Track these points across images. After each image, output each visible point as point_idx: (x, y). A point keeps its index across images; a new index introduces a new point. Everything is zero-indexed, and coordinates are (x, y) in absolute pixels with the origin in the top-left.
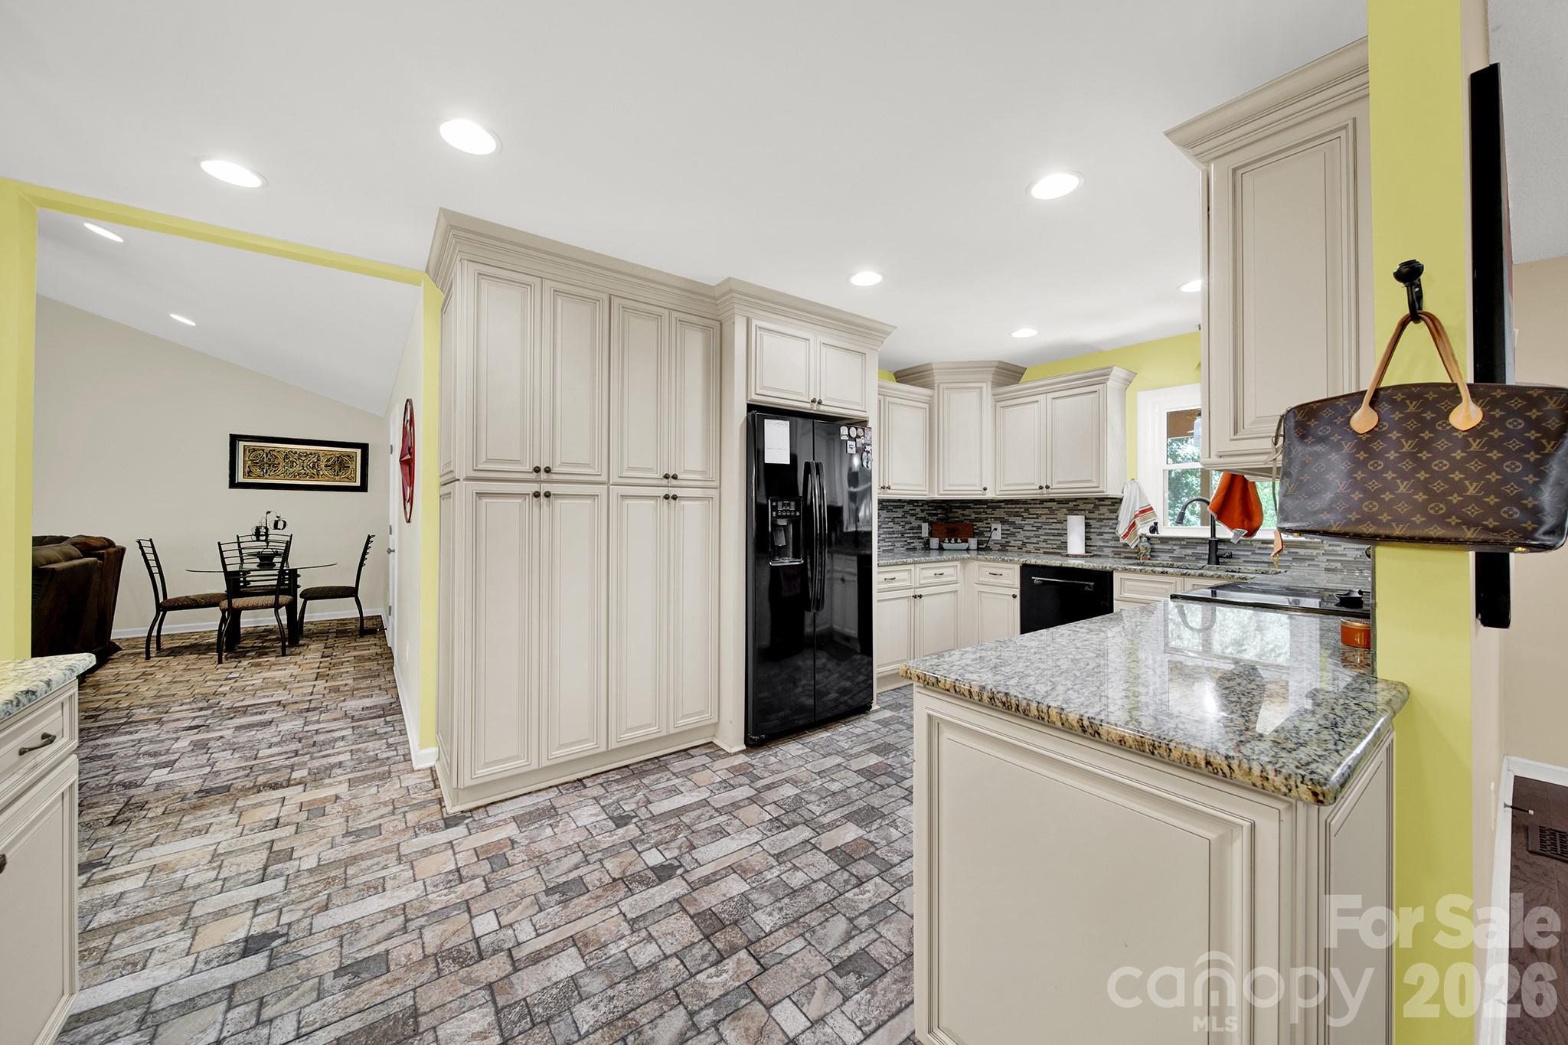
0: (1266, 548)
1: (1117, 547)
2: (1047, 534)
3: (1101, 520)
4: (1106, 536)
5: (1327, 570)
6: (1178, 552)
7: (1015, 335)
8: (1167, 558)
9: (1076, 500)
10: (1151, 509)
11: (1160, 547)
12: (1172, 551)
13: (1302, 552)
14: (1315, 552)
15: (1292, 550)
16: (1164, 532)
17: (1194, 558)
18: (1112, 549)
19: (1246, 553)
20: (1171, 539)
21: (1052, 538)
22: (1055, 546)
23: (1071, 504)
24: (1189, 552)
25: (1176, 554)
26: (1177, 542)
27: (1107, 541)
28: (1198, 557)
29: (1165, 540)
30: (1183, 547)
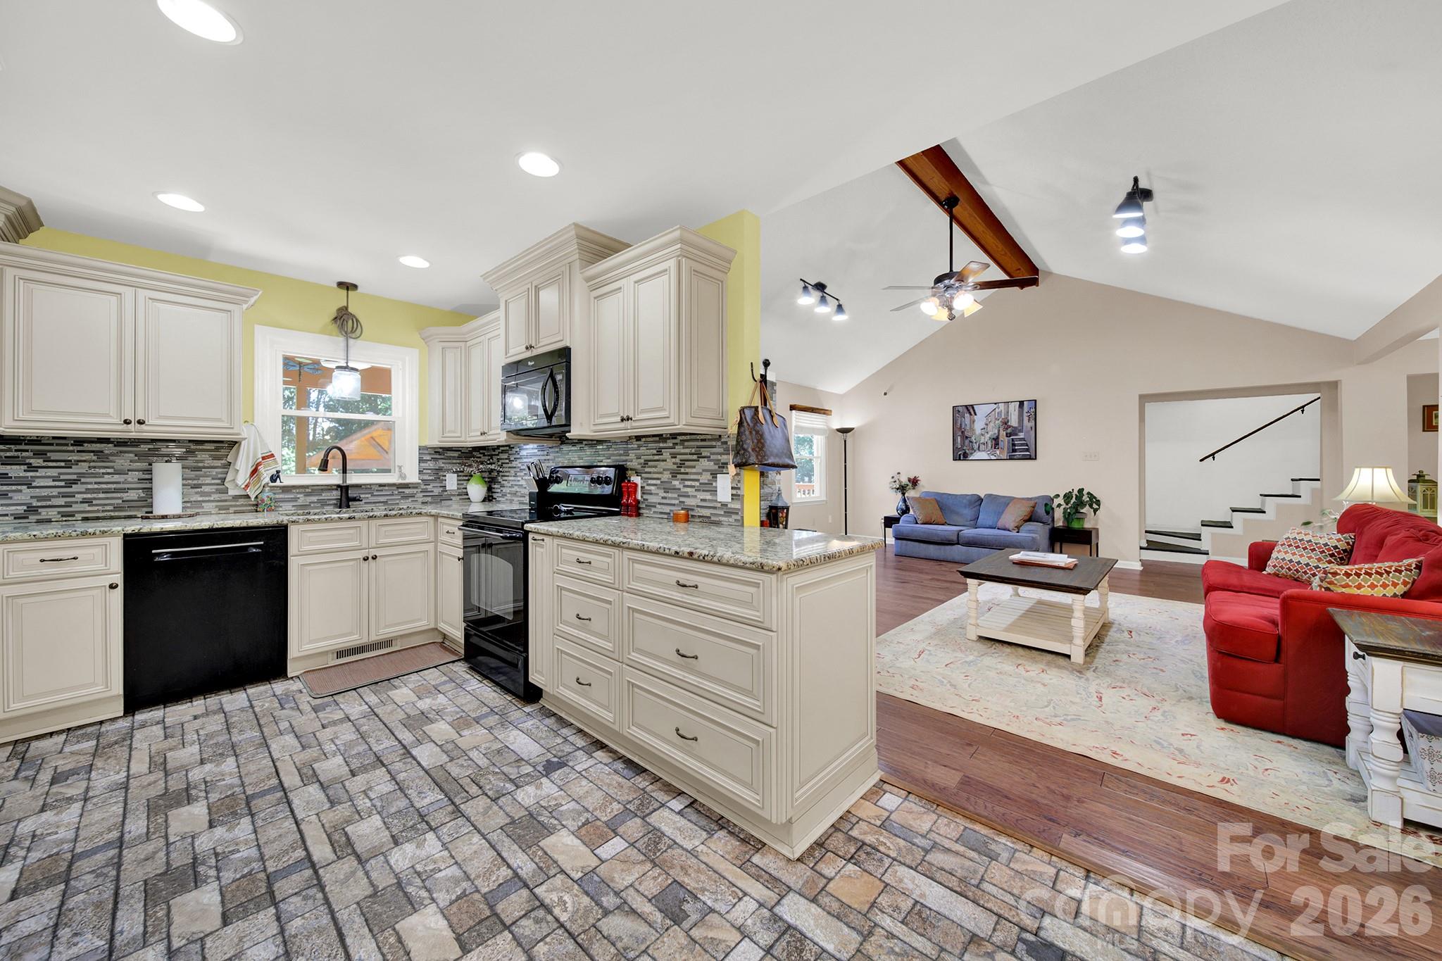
0: (382, 490)
1: (226, 501)
2: (88, 491)
3: (199, 469)
4: (206, 489)
5: (423, 503)
6: (302, 500)
7: (163, 198)
8: (290, 508)
9: (153, 441)
10: (272, 456)
11: (281, 496)
12: (296, 499)
13: (407, 491)
14: (415, 491)
15: (400, 490)
16: (286, 480)
17: (319, 505)
18: (215, 504)
19: (367, 496)
20: (294, 487)
21: (101, 495)
22: (111, 508)
23: (144, 447)
24: (315, 499)
25: (300, 502)
26: (301, 490)
27: (209, 494)
28: (323, 503)
29: (287, 489)
30: (307, 495)
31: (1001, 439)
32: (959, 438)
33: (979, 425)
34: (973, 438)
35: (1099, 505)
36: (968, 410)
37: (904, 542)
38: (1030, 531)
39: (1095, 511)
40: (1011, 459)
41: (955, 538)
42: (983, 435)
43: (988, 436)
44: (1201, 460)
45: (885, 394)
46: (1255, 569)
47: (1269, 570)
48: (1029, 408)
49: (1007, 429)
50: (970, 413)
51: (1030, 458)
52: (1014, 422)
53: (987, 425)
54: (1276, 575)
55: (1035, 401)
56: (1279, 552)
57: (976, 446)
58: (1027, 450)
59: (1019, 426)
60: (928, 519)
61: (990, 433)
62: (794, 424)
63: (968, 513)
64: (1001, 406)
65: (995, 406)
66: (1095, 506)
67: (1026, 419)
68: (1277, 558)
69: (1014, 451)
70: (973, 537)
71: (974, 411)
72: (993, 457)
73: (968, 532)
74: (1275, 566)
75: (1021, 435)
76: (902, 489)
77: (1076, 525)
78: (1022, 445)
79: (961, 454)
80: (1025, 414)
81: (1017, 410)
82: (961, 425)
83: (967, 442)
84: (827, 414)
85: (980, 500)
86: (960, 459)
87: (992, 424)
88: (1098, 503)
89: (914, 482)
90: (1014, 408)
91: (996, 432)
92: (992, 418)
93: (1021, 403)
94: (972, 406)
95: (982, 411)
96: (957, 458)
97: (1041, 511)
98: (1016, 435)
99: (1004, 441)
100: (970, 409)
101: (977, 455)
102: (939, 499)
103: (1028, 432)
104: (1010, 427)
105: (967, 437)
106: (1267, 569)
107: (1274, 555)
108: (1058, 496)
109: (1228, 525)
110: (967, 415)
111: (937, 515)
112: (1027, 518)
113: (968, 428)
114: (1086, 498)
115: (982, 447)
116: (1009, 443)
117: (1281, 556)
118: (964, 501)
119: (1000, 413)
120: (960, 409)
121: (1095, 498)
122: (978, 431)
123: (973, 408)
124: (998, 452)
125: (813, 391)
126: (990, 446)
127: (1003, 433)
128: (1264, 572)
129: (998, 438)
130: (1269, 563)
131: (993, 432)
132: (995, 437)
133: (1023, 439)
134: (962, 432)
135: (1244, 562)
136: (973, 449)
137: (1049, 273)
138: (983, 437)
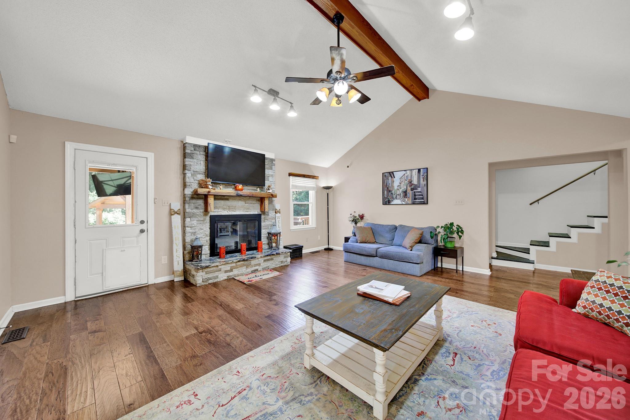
31: (408, 192)
32: (386, 191)
33: (396, 184)
34: (393, 192)
35: (463, 233)
36: (391, 175)
37: (349, 253)
38: (418, 250)
39: (460, 237)
40: (414, 203)
41: (374, 253)
42: (398, 189)
43: (401, 190)
44: (531, 204)
45: (348, 167)
46: (565, 305)
47: (578, 309)
48: (424, 173)
49: (411, 186)
50: (391, 177)
51: (423, 203)
52: (415, 182)
53: (400, 183)
54: (586, 316)
55: (427, 168)
56: (589, 293)
57: (394, 196)
58: (423, 199)
59: (418, 184)
60: (364, 240)
61: (402, 188)
62: (291, 183)
63: (388, 236)
64: (408, 172)
65: (404, 172)
66: (460, 234)
67: (422, 180)
68: (587, 300)
69: (415, 199)
70: (384, 253)
71: (394, 175)
72: (404, 203)
73: (384, 249)
74: (585, 307)
75: (419, 190)
76: (355, 221)
77: (449, 245)
78: (419, 195)
79: (387, 202)
80: (421, 177)
81: (417, 174)
82: (387, 184)
83: (390, 194)
84: (316, 179)
85: (396, 228)
86: (386, 204)
87: (403, 183)
88: (462, 232)
89: (362, 217)
90: (415, 172)
91: (406, 188)
92: (403, 179)
93: (419, 170)
94: (393, 172)
95: (398, 175)
96: (385, 203)
97: (428, 236)
98: (416, 189)
99: (410, 193)
100: (391, 174)
101: (395, 202)
102: (373, 227)
103: (423, 187)
104: (413, 184)
105: (390, 191)
106: (577, 307)
107: (584, 296)
108: (438, 227)
109: (546, 244)
110: (390, 178)
111: (370, 237)
112: (418, 241)
113: (390, 185)
114: (455, 228)
115: (398, 197)
116: (412, 194)
117: (591, 298)
118: (387, 229)
119: (407, 176)
120: (386, 174)
121: (461, 228)
122: (396, 188)
123: (393, 174)
124: (406, 200)
125: (306, 165)
126: (402, 196)
127: (409, 188)
128: (574, 310)
129: (406, 191)
130: (579, 302)
131: (403, 188)
132: (405, 190)
133: (420, 192)
134: (388, 188)
135: (556, 295)
136: (393, 198)
137: (435, 90)
138: (398, 191)
